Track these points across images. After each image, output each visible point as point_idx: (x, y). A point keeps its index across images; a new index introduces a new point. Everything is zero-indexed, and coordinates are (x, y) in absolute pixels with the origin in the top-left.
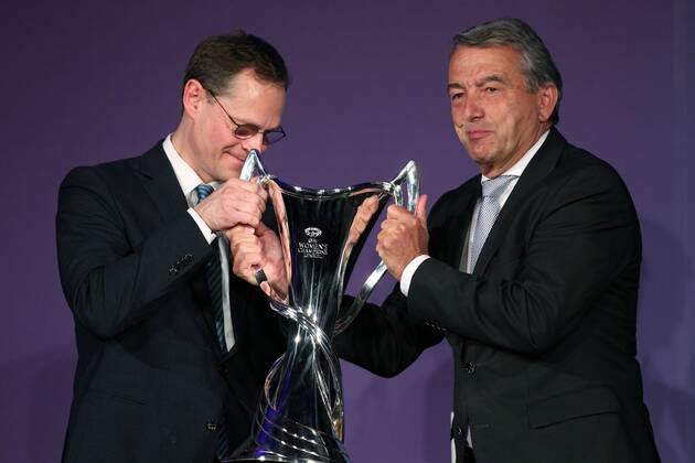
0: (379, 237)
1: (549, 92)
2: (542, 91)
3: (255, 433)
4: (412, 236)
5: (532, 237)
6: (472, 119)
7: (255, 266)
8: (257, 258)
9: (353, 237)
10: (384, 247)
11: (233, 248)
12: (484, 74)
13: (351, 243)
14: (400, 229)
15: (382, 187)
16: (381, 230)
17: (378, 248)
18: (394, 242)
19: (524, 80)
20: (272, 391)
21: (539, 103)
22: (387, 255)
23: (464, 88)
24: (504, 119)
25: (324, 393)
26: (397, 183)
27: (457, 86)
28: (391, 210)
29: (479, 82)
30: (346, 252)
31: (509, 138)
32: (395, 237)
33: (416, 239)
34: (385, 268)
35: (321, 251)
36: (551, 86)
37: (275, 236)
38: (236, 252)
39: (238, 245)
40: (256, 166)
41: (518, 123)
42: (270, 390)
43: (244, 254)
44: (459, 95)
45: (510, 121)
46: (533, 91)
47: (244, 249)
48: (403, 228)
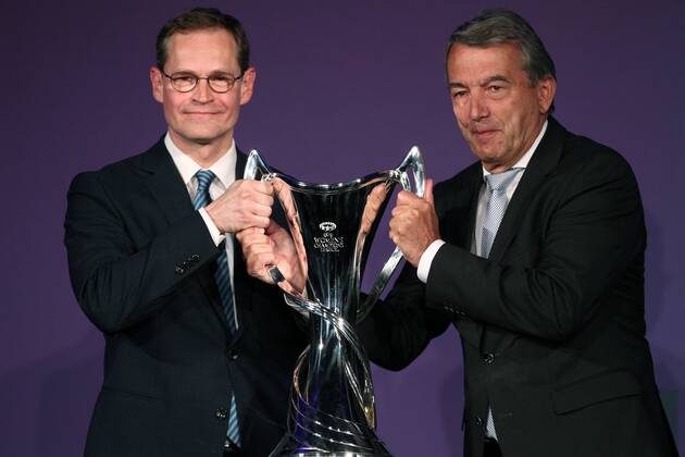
0: (392, 224)
1: (548, 84)
2: (542, 84)
3: (292, 429)
4: (425, 221)
5: (548, 228)
6: (479, 119)
7: (270, 265)
8: (270, 257)
9: (365, 226)
10: (398, 233)
11: (244, 250)
12: (488, 74)
13: (365, 233)
14: (414, 215)
15: (388, 174)
16: (392, 217)
17: (392, 234)
18: (409, 228)
19: (524, 76)
20: (302, 386)
21: (539, 94)
22: (402, 241)
23: (467, 87)
24: (509, 118)
25: (354, 383)
26: (403, 170)
27: (460, 85)
28: (401, 196)
29: (482, 82)
30: (361, 242)
31: (516, 135)
32: (409, 222)
33: (430, 223)
34: (401, 254)
35: (337, 245)
36: (550, 79)
37: (286, 234)
38: (248, 253)
39: (249, 247)
40: (259, 165)
41: (522, 120)
42: (300, 385)
43: (256, 255)
44: (461, 94)
45: (515, 119)
46: (533, 86)
47: (255, 249)
48: (416, 213)
